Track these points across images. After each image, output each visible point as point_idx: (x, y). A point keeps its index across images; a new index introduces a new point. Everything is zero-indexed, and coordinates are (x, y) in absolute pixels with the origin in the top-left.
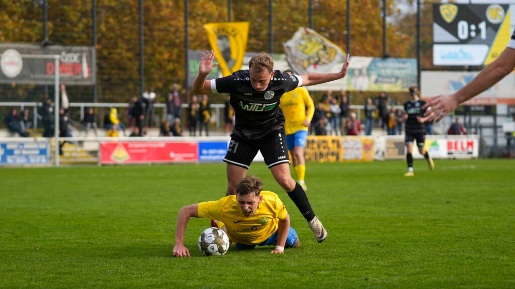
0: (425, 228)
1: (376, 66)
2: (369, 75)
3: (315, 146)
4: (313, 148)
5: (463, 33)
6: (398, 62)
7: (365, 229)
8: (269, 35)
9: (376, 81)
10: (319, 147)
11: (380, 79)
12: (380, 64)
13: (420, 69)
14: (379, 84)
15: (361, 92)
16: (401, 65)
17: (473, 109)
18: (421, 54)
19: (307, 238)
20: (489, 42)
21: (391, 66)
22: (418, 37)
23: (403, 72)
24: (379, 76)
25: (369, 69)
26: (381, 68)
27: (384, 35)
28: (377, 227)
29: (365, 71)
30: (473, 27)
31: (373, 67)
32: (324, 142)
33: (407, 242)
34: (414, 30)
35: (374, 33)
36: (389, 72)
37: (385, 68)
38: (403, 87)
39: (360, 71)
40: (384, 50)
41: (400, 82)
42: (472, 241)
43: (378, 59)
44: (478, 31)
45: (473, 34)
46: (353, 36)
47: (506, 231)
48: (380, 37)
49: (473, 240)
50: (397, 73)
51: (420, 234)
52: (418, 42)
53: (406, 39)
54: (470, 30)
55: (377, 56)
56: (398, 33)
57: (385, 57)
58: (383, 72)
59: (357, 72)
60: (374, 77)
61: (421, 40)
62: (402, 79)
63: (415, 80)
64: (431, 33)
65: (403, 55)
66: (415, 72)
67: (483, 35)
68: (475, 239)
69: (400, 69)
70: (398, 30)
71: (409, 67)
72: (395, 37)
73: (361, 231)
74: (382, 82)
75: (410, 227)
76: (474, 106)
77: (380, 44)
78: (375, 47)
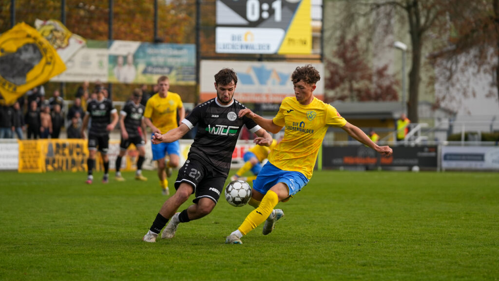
0: (180, 254)
1: (144, 52)
2: (136, 64)
3: (67, 151)
4: (64, 154)
5: (253, 13)
6: (173, 48)
7: (106, 256)
8: (11, 10)
9: (145, 72)
10: (71, 153)
11: (150, 69)
12: (150, 50)
13: (199, 57)
14: (149, 76)
15: (127, 85)
16: (176, 52)
17: (264, 107)
18: (202, 39)
19: (31, 267)
20: (284, 25)
21: (164, 54)
22: (198, 18)
23: (179, 60)
24: (149, 65)
25: (135, 56)
26: (151, 55)
27: (155, 15)
28: (122, 253)
29: (130, 58)
30: (265, 6)
31: (141, 54)
32: (78, 146)
33: (154, 271)
34: (193, 8)
35: (144, 12)
36: (161, 60)
37: (156, 55)
38: (178, 80)
39: (125, 58)
40: (155, 33)
41: (174, 73)
42: (234, 270)
43: (147, 44)
44: (271, 12)
45: (265, 15)
46: (117, 14)
47: (278, 259)
48: (150, 18)
49: (236, 269)
50: (171, 61)
51: (173, 262)
52: (198, 24)
53: (184, 19)
54: (261, 11)
55: (147, 41)
56: (173, 12)
57: (156, 41)
58: (153, 60)
59: (121, 60)
60: (141, 67)
61: (201, 21)
62: (177, 69)
63: (194, 71)
64: (214, 13)
65: (180, 39)
66: (193, 61)
67: (278, 16)
68: (240, 268)
69: (174, 56)
70: (174, 8)
71: (186, 54)
72: (169, 18)
73: (101, 258)
74: (151, 73)
75: (162, 254)
76: (266, 104)
77: (151, 26)
78: (144, 29)
